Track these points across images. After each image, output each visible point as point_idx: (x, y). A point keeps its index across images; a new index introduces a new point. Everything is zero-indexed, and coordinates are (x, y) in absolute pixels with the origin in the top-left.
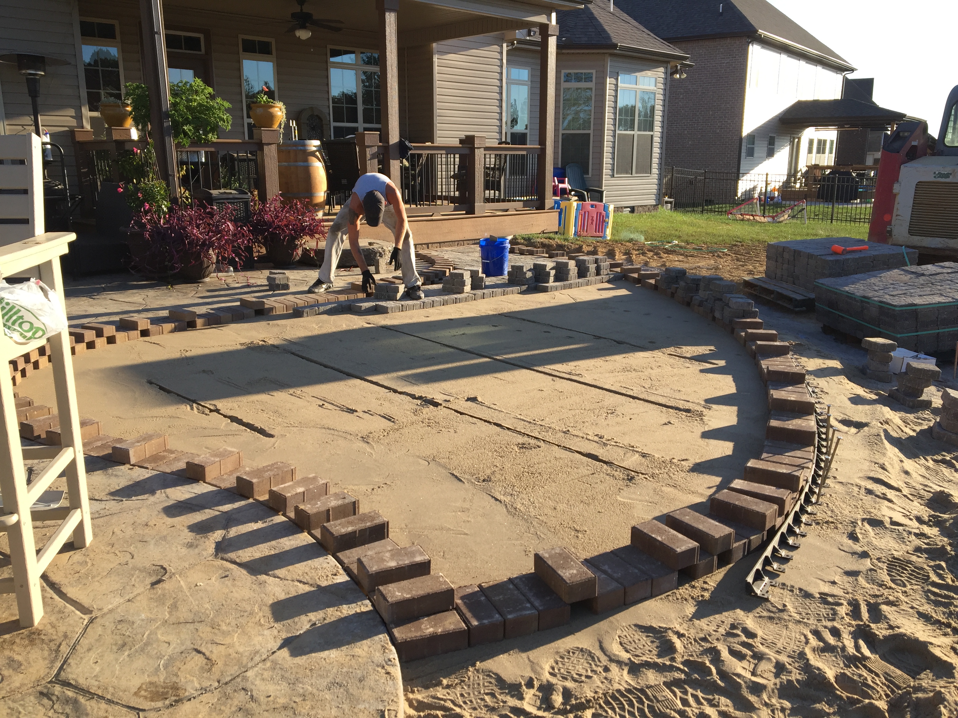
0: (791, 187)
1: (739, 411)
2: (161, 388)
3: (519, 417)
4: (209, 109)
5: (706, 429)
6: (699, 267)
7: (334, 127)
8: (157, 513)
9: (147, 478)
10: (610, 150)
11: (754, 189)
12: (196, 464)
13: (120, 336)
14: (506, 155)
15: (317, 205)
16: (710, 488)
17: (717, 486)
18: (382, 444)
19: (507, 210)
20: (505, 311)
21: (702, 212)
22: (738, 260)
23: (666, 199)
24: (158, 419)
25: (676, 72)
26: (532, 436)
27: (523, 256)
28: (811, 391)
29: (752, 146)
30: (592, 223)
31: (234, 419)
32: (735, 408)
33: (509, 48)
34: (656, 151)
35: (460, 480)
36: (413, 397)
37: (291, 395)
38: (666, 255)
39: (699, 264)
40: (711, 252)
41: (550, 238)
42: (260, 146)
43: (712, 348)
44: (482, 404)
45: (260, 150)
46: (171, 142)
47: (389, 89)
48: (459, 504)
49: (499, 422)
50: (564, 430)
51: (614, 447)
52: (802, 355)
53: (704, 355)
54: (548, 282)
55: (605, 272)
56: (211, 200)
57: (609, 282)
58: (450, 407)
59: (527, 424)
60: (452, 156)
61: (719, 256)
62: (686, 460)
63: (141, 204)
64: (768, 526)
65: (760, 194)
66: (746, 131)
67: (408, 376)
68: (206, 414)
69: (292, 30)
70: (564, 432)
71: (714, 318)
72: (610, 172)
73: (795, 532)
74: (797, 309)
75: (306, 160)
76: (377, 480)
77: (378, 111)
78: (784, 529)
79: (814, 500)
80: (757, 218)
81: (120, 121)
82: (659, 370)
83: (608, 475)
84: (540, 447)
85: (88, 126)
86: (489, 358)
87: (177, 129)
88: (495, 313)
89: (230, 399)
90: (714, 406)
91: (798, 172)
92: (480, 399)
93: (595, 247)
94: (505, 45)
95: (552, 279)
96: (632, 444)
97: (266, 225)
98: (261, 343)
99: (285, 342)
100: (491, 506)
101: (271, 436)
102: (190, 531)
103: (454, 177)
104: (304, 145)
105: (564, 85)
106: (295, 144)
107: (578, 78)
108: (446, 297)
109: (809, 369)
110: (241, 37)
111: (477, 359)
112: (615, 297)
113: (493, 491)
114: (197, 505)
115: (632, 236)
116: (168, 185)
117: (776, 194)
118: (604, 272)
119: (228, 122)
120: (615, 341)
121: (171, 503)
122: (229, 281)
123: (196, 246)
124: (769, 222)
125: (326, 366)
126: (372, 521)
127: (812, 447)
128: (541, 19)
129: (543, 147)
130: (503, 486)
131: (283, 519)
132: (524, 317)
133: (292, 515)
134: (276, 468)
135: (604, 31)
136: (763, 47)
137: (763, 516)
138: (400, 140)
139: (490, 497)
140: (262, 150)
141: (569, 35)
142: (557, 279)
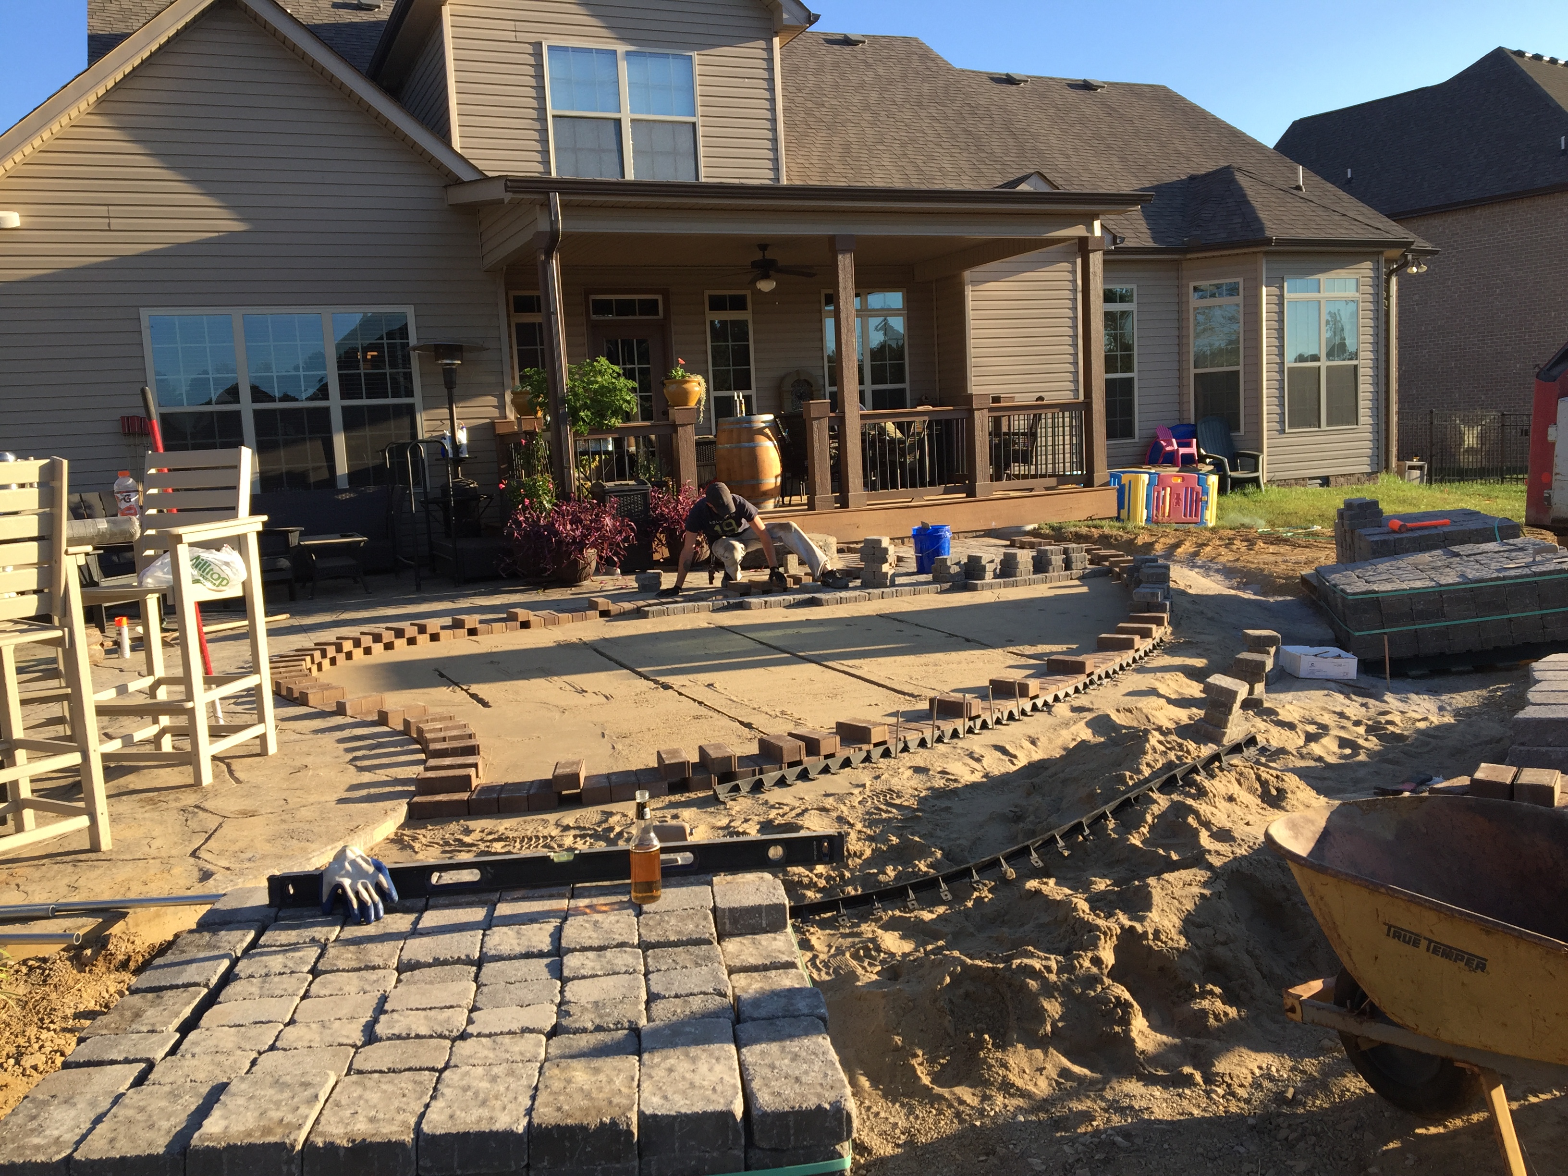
2: (440, 674)
4: (612, 390)
7: (830, 393)
10: (1275, 392)
13: (445, 634)
15: (766, 493)
19: (1031, 490)
20: (889, 612)
23: (1413, 462)
30: (1178, 503)
31: (473, 696)
34: (1366, 388)
36: (657, 682)
41: (1093, 527)
42: (674, 428)
45: (673, 433)
54: (981, 578)
55: (1080, 567)
63: (521, 500)
68: (455, 692)
69: (753, 282)
72: (1276, 426)
75: (752, 440)
77: (894, 366)
85: (512, 416)
87: (574, 417)
88: (873, 613)
92: (717, 685)
95: (989, 574)
98: (575, 641)
99: (599, 640)
101: (489, 707)
104: (750, 422)
105: (1196, 304)
106: (740, 422)
118: (1078, 565)
119: (633, 404)
121: (348, 736)
128: (1079, 231)
132: (900, 617)
140: (676, 432)
142: (999, 574)
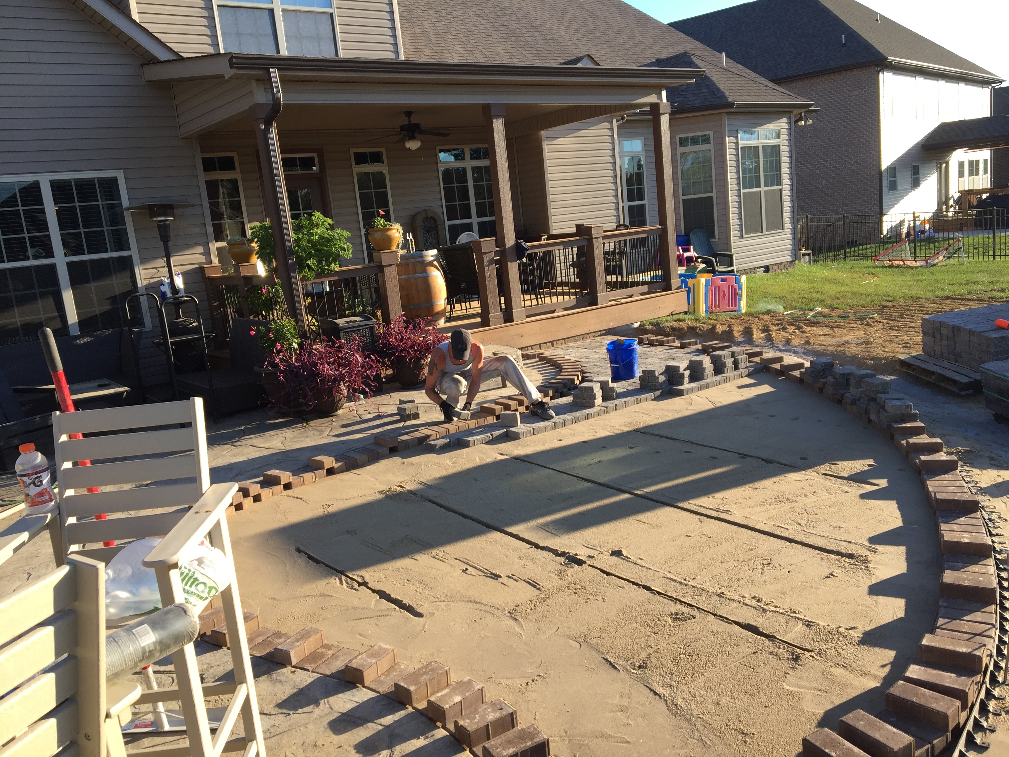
0: (943, 216)
1: (908, 553)
2: (310, 557)
3: (669, 575)
4: (330, 240)
5: (874, 582)
6: (847, 342)
7: (449, 226)
8: (323, 729)
9: (310, 684)
10: (736, 210)
11: (902, 223)
12: (354, 669)
13: (265, 493)
14: (625, 241)
15: (438, 313)
16: (884, 666)
17: (891, 663)
18: (531, 621)
19: (632, 296)
20: (641, 426)
21: (845, 258)
22: (891, 328)
23: (803, 251)
24: (310, 598)
25: (800, 119)
26: (685, 603)
27: (653, 348)
28: (986, 518)
29: (895, 179)
30: (724, 298)
31: (383, 595)
32: (903, 549)
33: (619, 123)
34: (787, 204)
35: (615, 668)
36: (555, 552)
37: (434, 557)
38: (809, 328)
39: (847, 338)
40: (859, 319)
41: (680, 320)
42: (381, 268)
43: (871, 462)
44: (627, 559)
45: (380, 272)
46: (298, 277)
47: (501, 194)
48: (617, 701)
49: (648, 584)
50: (719, 591)
51: (775, 614)
52: (973, 465)
53: (863, 473)
54: (682, 384)
55: (744, 365)
56: (336, 330)
57: (749, 375)
58: (595, 565)
59: (678, 585)
60: (570, 250)
61: (868, 324)
62: (855, 628)
63: (273, 344)
64: (951, 726)
65: (909, 228)
66: (885, 164)
67: (547, 525)
68: (355, 590)
69: (403, 141)
70: (718, 595)
71: (870, 420)
72: (738, 233)
73: (983, 726)
74: (963, 393)
75: (425, 271)
76: (530, 671)
77: (491, 204)
78: (970, 726)
79: (1000, 679)
80: (908, 263)
81: (245, 257)
82: (814, 498)
83: (770, 653)
84: (694, 618)
85: (215, 261)
86: (630, 493)
87: (301, 265)
88: (630, 429)
89: (376, 568)
90: (880, 548)
91: (950, 199)
92: (625, 553)
93: (730, 326)
94: (615, 121)
95: (686, 380)
96: (793, 608)
97: (392, 348)
98: (399, 489)
99: (421, 486)
100: (650, 703)
101: (419, 615)
102: (357, 752)
103: (573, 265)
104: (422, 256)
105: (680, 150)
106: (413, 257)
107: (695, 141)
108: (577, 414)
109: (983, 486)
110: (353, 151)
111: (617, 495)
112: (758, 396)
113: (650, 681)
114: (360, 718)
115: (769, 307)
116: (297, 321)
117: (927, 227)
118: (742, 365)
119: (348, 251)
120: (763, 460)
121: (335, 715)
122: (361, 411)
123: (328, 382)
124: (921, 266)
125: (465, 516)
126: (532, 739)
127: (993, 606)
128: (652, 99)
129: (663, 227)
130: (660, 674)
131: (445, 733)
132: (662, 433)
133: (452, 727)
134: (431, 670)
135: (719, 90)
136: (895, 74)
138: (517, 241)
139: (649, 691)
140: (382, 271)
141: (681, 99)
142: (693, 379)
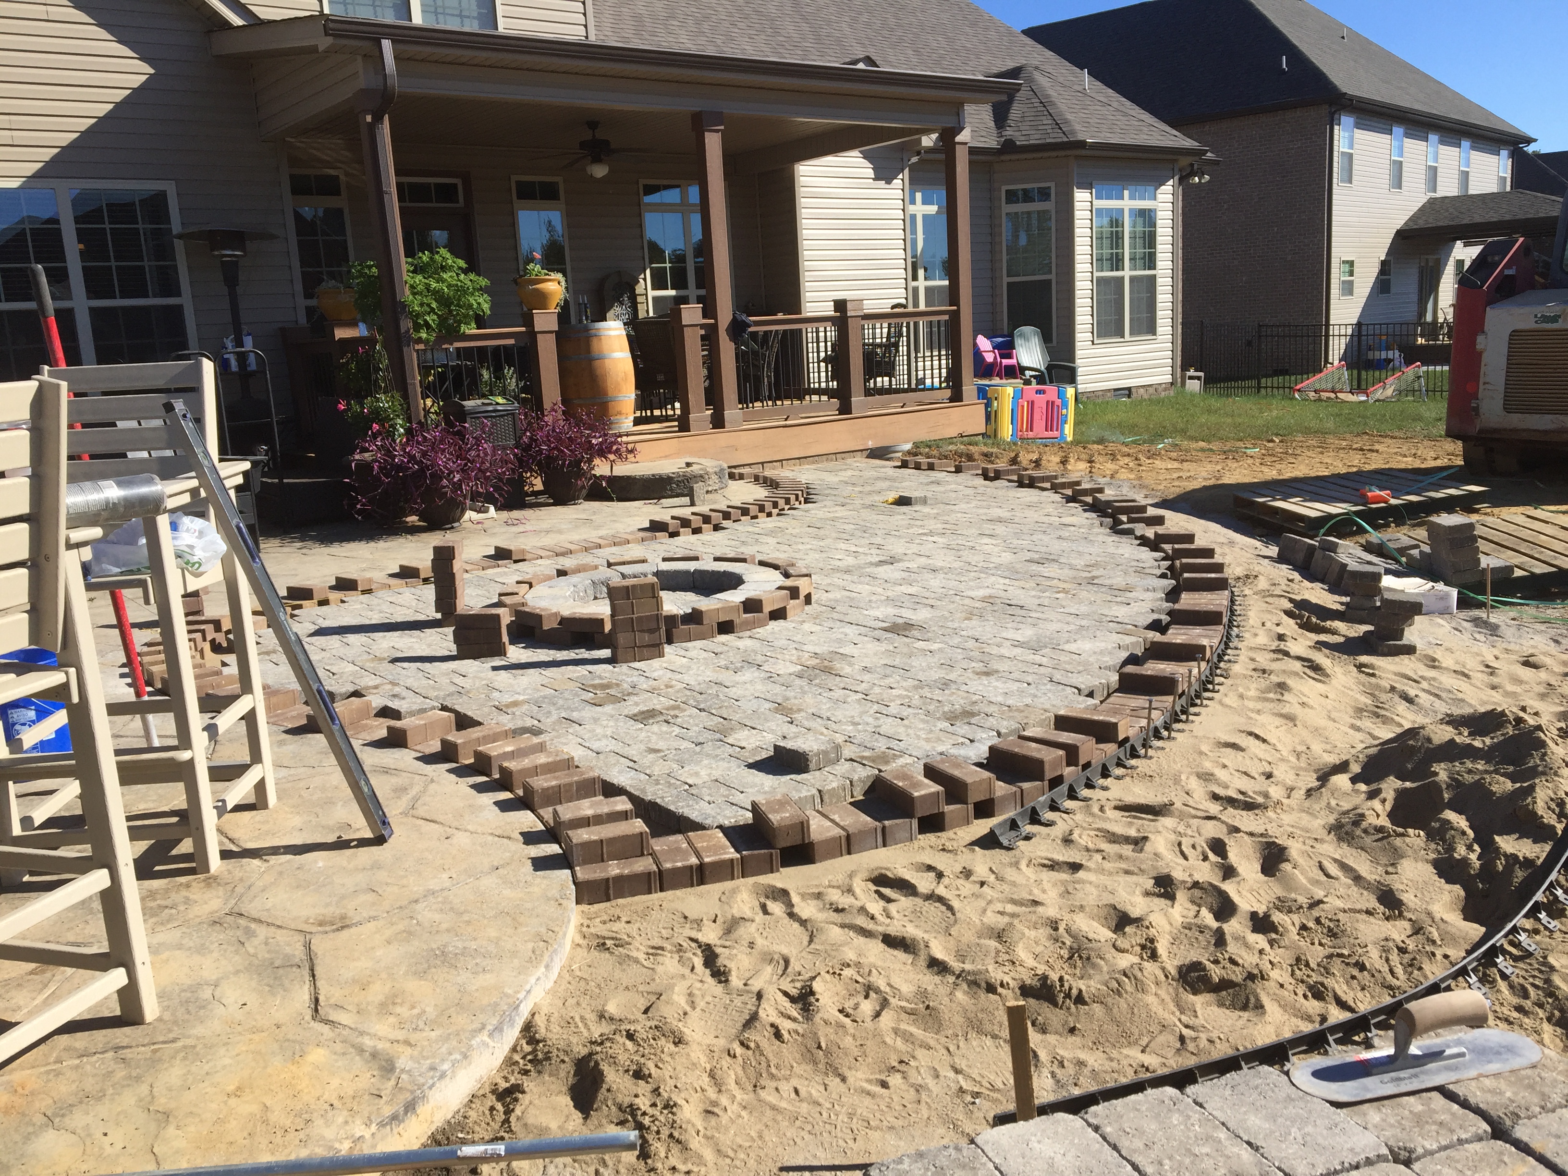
7: (654, 298)
10: (1086, 302)
15: (620, 413)
19: (902, 405)
23: (1191, 373)
25: (1193, 174)
29: (1351, 279)
30: (1040, 418)
33: (913, 161)
34: (1164, 298)
42: (534, 336)
56: (462, 414)
69: (582, 166)
72: (1087, 337)
80: (1342, 396)
87: (417, 322)
94: (905, 157)
104: (599, 329)
105: (1007, 209)
106: (586, 329)
107: (1028, 196)
110: (515, 178)
116: (405, 397)
122: (488, 525)
124: (1360, 401)
129: (955, 308)
137: (1040, 763)
140: (536, 341)
141: (1011, 132)
